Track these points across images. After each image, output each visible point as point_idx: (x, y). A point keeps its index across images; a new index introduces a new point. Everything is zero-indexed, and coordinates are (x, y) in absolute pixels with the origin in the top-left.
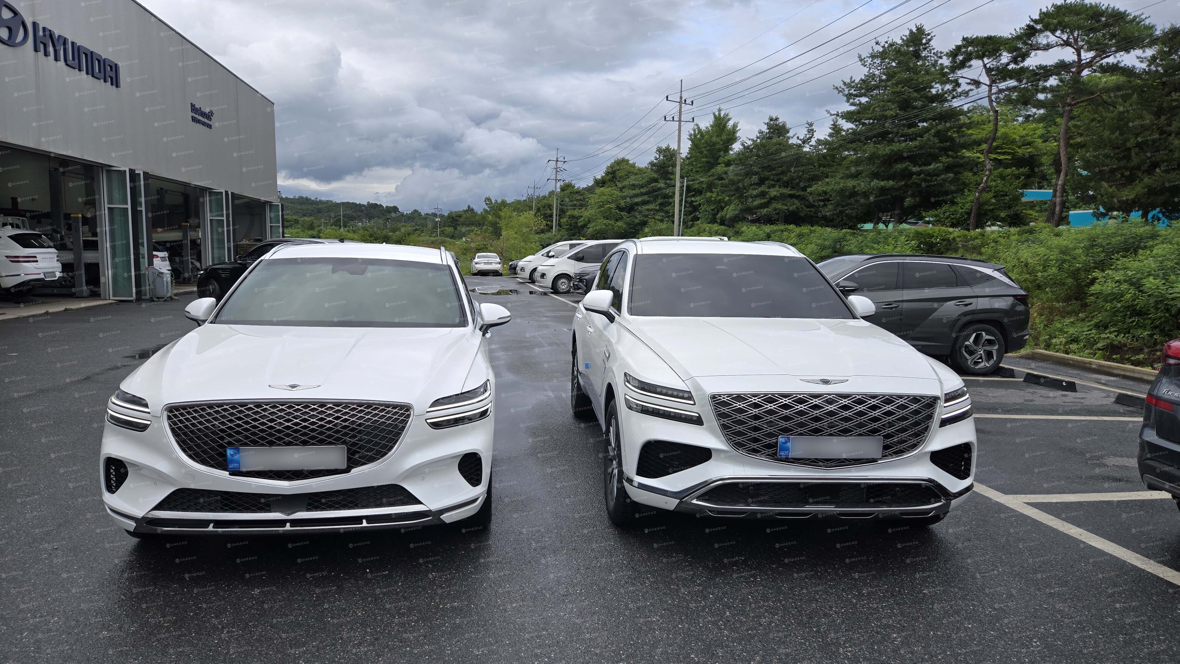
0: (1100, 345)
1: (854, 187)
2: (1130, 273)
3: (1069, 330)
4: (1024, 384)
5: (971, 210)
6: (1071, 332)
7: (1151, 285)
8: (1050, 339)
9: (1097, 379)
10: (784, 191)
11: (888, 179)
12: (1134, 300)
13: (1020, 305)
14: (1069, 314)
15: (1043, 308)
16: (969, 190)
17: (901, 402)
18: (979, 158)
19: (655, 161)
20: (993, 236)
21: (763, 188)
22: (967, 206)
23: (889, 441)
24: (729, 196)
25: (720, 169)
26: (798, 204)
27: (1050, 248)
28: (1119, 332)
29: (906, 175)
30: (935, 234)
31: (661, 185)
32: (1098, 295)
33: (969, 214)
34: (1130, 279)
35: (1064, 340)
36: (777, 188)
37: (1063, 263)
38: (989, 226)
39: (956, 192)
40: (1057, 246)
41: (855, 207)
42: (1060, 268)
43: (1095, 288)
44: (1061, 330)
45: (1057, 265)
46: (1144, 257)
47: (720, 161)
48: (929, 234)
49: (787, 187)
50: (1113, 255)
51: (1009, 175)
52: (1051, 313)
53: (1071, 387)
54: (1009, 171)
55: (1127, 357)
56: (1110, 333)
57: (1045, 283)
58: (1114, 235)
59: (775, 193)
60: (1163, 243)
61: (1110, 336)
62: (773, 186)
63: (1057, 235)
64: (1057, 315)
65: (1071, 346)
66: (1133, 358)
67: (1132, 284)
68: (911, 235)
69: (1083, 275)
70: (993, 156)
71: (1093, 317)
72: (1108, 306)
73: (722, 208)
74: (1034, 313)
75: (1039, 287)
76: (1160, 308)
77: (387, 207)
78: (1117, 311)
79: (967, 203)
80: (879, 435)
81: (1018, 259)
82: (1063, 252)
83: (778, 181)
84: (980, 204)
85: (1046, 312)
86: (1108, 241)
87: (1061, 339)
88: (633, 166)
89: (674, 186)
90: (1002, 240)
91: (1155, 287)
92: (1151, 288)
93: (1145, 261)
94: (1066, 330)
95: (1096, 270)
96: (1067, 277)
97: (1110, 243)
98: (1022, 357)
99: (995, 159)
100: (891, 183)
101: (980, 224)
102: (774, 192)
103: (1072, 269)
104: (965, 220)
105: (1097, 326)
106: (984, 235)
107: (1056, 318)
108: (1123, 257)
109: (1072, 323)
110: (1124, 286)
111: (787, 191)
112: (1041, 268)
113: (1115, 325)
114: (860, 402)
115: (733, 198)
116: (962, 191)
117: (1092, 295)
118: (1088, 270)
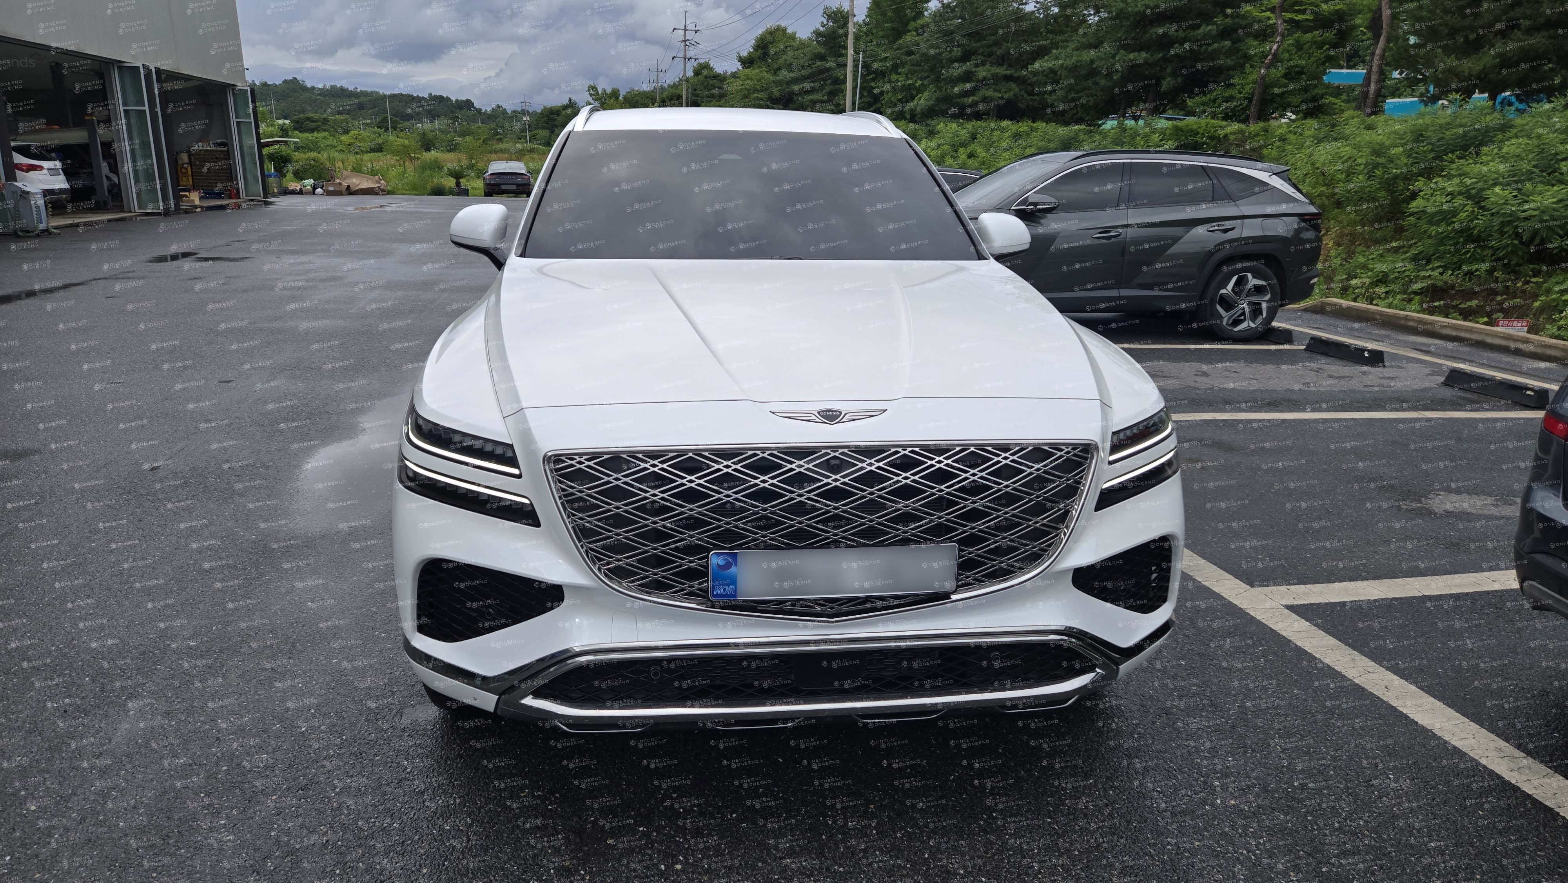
0: (1417, 286)
1: (1092, 61)
2: (1468, 181)
3: (1376, 266)
4: (1306, 355)
5: (1253, 95)
6: (1378, 269)
7: (1497, 199)
8: (1348, 279)
9: (1416, 343)
10: (998, 71)
11: (1140, 50)
12: (1472, 221)
13: (1307, 230)
14: (1378, 242)
15: (1341, 236)
16: (1252, 66)
17: (1004, 459)
18: (1269, 18)
19: (821, 29)
20: (1280, 131)
21: (967, 66)
22: (1248, 89)
23: (972, 552)
24: (921, 79)
25: (909, 38)
26: (1017, 90)
27: (1357, 147)
28: (1445, 268)
29: (1166, 42)
30: (1201, 131)
31: (831, 64)
32: (1420, 214)
33: (1250, 100)
34: (1467, 191)
35: (1367, 281)
36: (988, 66)
37: (1374, 168)
38: (1275, 118)
39: (1233, 68)
40: (1369, 144)
41: (1094, 92)
42: (1370, 177)
43: (1417, 204)
44: (1364, 267)
45: (1366, 171)
46: (1490, 158)
47: (910, 27)
48: (1192, 130)
49: (1002, 65)
50: (1446, 155)
51: (1308, 42)
52: (1352, 242)
53: (1376, 358)
54: (1309, 36)
55: (1454, 303)
56: (1433, 269)
57: (1347, 198)
58: (1448, 126)
59: (985, 73)
60: (1517, 137)
61: (1433, 274)
62: (983, 63)
63: (1369, 128)
64: (1360, 245)
65: (1377, 289)
66: (1462, 306)
67: (1469, 197)
68: (1168, 132)
69: (1401, 185)
70: (1289, 15)
71: (1410, 247)
72: (1433, 231)
73: (913, 98)
74: (1328, 242)
75: (1339, 204)
76: (1506, 233)
77: (457, 101)
78: (1447, 236)
79: (1248, 84)
80: (950, 540)
81: (1313, 164)
82: (1376, 153)
83: (990, 55)
84: (1265, 85)
85: (1346, 240)
86: (1441, 135)
87: (1364, 280)
88: (793, 37)
89: (845, 65)
90: (1292, 137)
91: (1503, 201)
92: (1496, 203)
93: (1491, 164)
94: (1371, 266)
95: (1420, 178)
96: (1378, 189)
97: (1443, 138)
98: (1306, 310)
99: (1291, 21)
100: (1144, 55)
101: (1263, 115)
102: (982, 73)
103: (1386, 176)
104: (1244, 109)
105: (1415, 259)
106: (1267, 131)
107: (1360, 249)
108: (1460, 158)
109: (1381, 255)
110: (1459, 201)
111: (1002, 71)
112: (1344, 176)
113: (1439, 258)
114: (906, 464)
115: (926, 82)
116: (1242, 66)
117: (1412, 214)
118: (1408, 178)
